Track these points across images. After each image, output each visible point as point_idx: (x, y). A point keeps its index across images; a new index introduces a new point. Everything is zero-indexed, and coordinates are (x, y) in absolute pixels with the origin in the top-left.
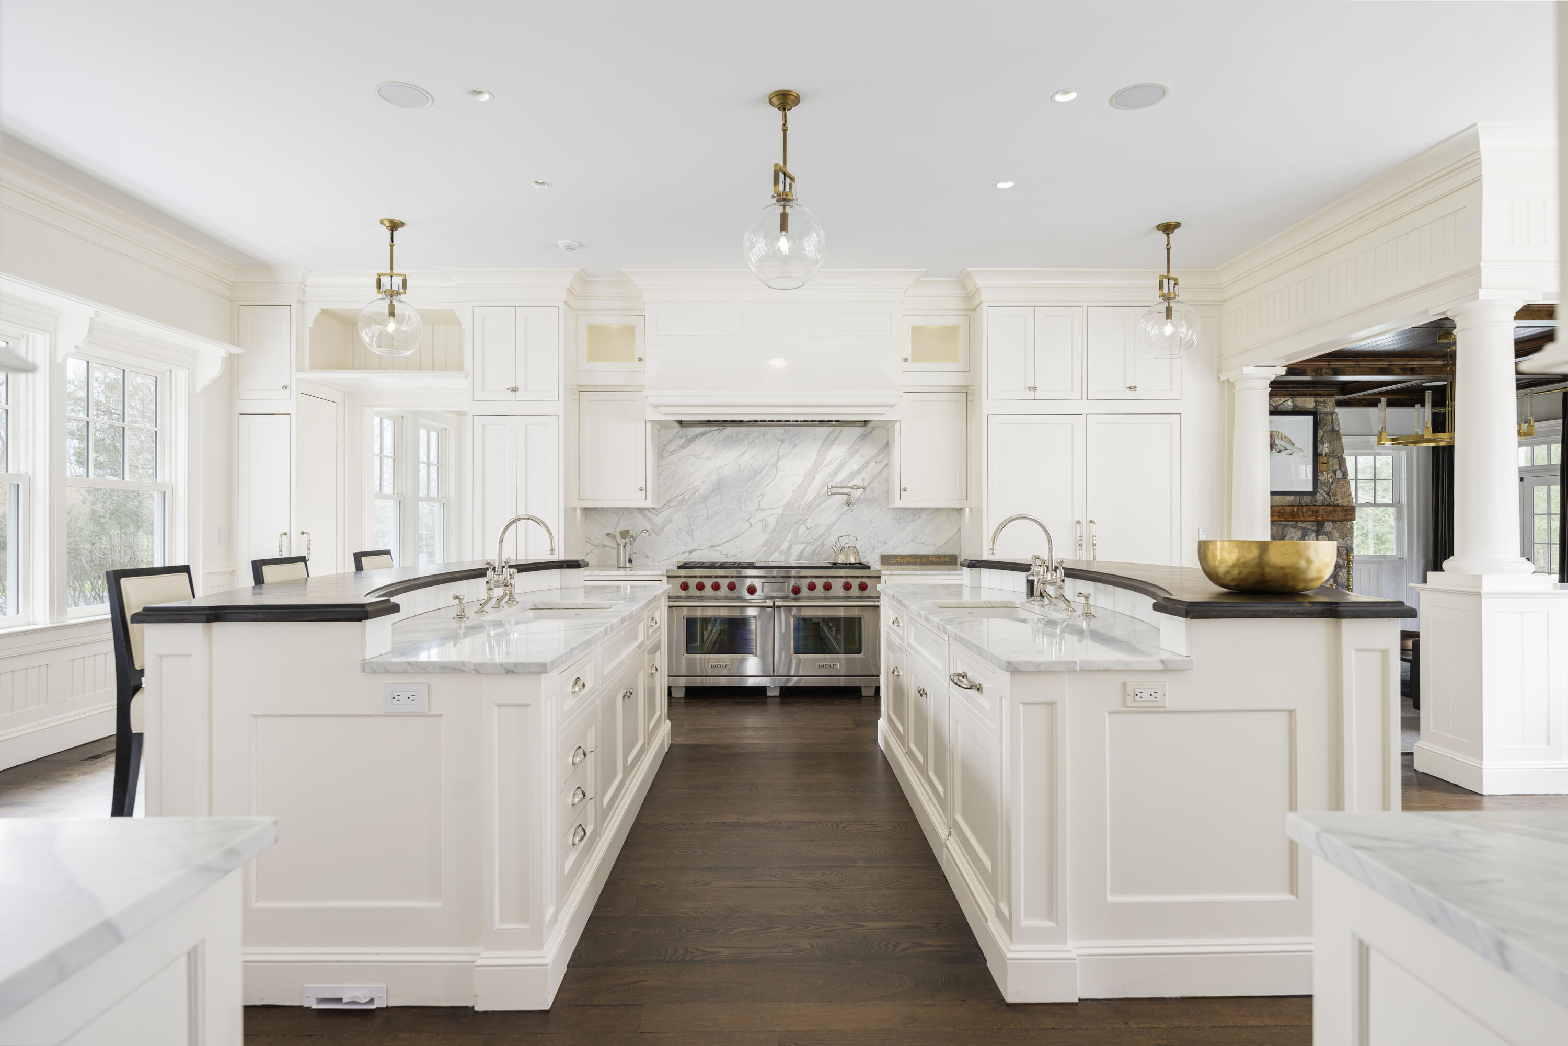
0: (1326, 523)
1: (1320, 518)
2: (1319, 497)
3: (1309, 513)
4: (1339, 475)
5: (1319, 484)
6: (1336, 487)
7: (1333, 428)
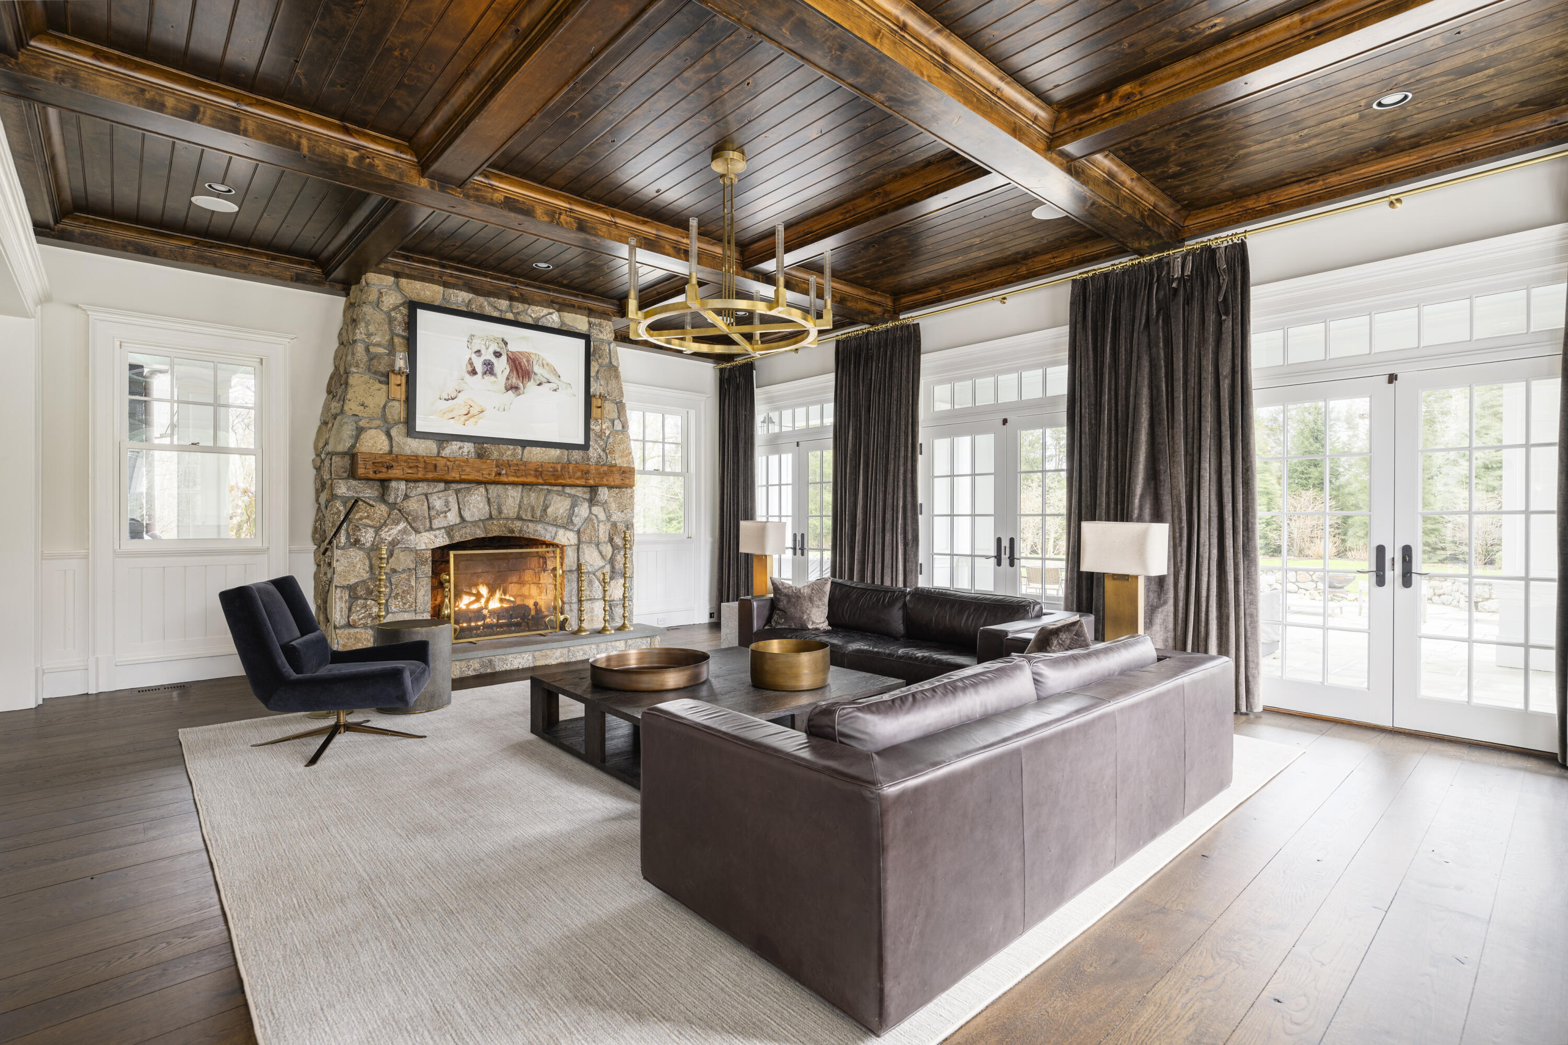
0: (600, 489)
1: (591, 482)
2: (594, 452)
3: (579, 474)
4: (618, 426)
5: (592, 435)
6: (614, 442)
7: (610, 362)
